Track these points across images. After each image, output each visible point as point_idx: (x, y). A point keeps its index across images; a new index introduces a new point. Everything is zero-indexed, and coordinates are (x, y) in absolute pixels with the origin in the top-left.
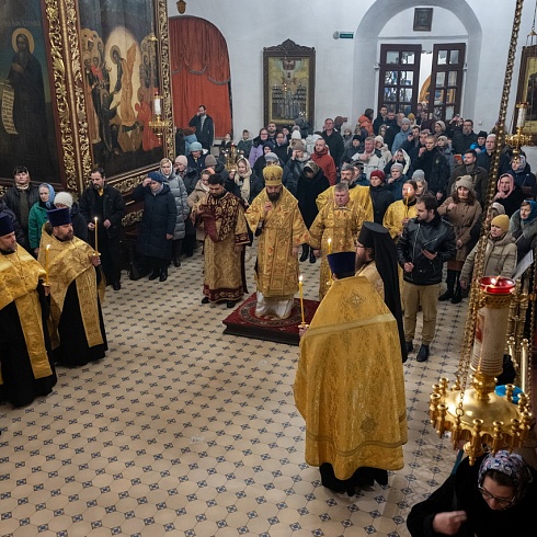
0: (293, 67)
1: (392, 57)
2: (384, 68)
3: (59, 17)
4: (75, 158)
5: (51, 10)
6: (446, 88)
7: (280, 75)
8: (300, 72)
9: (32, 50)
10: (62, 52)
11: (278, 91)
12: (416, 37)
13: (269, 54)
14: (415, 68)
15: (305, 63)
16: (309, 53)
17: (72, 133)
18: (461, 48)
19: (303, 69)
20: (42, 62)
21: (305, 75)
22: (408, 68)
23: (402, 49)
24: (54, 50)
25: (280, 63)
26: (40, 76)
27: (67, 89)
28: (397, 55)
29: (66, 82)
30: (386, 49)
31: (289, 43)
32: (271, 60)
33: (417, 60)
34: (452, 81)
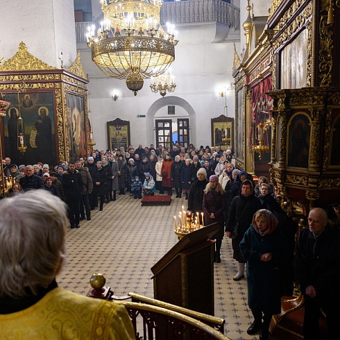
0: (120, 129)
1: (160, 125)
2: (158, 129)
3: (62, 102)
4: (65, 155)
5: (58, 100)
6: (183, 135)
7: (115, 133)
8: (124, 131)
9: (47, 114)
10: (62, 115)
11: (114, 139)
12: (169, 117)
13: (109, 124)
14: (170, 128)
15: (126, 127)
16: (127, 123)
17: (64, 145)
18: (187, 120)
19: (125, 130)
20: (52, 119)
21: (126, 132)
22: (167, 128)
23: (164, 121)
24: (58, 114)
25: (115, 128)
26: (50, 124)
27: (63, 128)
28: (162, 124)
29: (63, 126)
30: (157, 121)
31: (118, 119)
32: (110, 127)
33: (171, 125)
34: (186, 133)
